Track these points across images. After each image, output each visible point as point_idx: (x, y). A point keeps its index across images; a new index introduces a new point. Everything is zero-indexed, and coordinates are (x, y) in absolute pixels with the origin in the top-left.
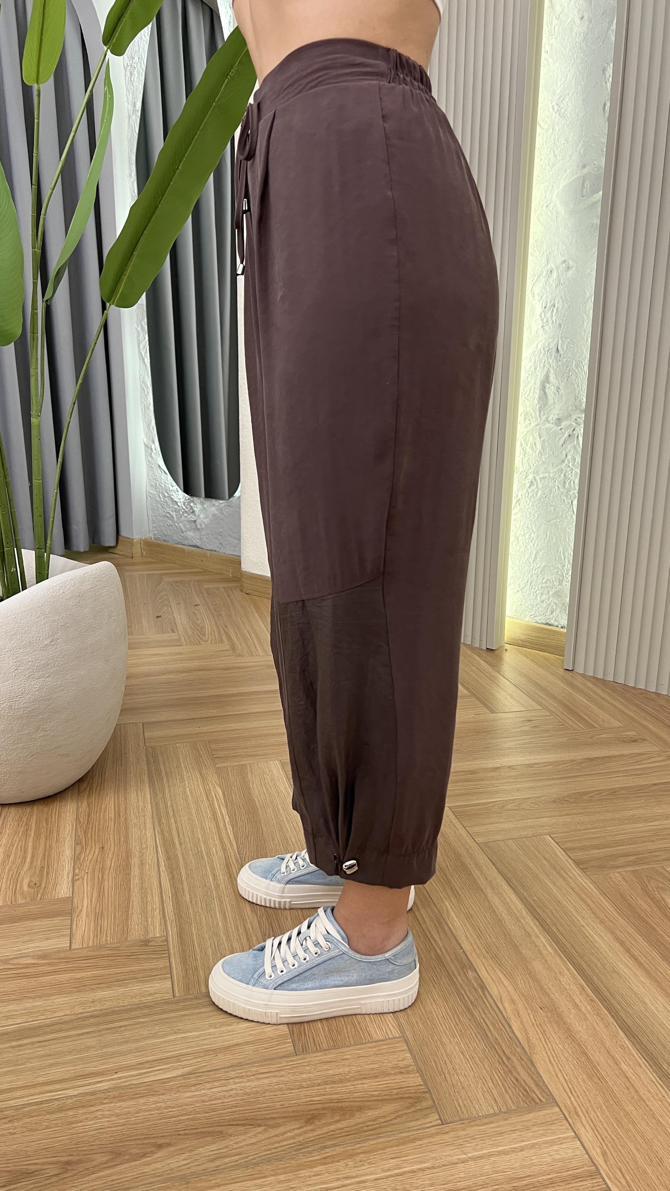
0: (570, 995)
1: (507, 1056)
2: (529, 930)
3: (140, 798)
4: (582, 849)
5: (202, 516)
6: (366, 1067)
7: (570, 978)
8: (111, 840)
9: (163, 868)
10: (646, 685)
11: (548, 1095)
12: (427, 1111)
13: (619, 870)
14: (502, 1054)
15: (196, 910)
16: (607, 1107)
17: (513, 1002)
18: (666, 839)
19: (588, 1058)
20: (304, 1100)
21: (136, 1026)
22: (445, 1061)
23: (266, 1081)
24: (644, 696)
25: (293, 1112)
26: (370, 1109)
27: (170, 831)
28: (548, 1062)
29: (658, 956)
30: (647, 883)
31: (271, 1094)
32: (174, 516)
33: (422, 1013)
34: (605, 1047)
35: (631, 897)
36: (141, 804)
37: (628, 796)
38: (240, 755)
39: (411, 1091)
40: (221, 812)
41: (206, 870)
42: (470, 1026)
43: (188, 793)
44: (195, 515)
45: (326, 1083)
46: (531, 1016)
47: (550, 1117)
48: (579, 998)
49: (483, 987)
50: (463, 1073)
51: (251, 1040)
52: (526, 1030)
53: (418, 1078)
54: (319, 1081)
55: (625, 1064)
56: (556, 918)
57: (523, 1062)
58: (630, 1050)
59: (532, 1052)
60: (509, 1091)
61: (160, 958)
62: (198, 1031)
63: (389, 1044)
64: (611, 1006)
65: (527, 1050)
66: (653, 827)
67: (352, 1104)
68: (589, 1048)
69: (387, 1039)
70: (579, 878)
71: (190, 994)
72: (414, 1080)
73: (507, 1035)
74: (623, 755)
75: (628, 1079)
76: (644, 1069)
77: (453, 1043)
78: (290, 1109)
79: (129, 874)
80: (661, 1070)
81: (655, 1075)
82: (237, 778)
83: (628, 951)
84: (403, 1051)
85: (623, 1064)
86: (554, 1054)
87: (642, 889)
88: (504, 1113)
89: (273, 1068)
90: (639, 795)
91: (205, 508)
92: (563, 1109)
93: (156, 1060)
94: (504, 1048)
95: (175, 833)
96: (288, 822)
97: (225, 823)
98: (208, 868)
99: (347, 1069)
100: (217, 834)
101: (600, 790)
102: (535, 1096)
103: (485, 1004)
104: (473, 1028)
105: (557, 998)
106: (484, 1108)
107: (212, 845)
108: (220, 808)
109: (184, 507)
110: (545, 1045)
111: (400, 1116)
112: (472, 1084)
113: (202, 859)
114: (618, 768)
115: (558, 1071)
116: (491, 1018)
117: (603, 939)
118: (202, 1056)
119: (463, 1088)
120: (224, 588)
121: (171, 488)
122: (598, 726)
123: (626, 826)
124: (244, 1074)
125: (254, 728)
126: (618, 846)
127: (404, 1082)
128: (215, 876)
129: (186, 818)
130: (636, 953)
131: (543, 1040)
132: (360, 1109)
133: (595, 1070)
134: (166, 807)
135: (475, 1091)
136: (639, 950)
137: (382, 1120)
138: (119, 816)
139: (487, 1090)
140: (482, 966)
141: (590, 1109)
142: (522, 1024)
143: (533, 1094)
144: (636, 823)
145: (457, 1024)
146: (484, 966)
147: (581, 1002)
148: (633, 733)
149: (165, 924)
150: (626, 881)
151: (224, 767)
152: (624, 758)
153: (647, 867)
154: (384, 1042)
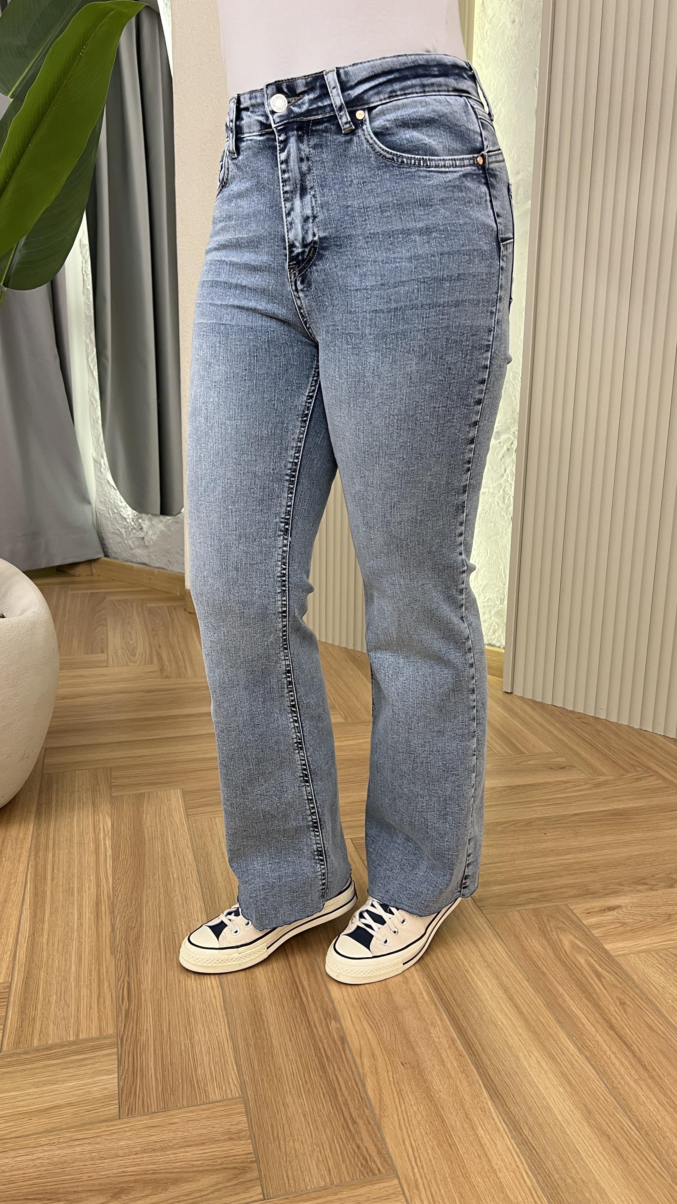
0: (437, 1048)
1: (353, 1119)
3: (22, 832)
5: (150, 533)
6: (194, 1132)
7: (442, 1029)
9: (27, 905)
10: (585, 709)
11: (389, 1166)
12: (249, 1185)
13: (520, 908)
14: (348, 1117)
15: (51, 952)
16: (452, 1178)
17: (373, 1057)
18: (576, 874)
19: (443, 1121)
20: (115, 1171)
22: (284, 1126)
23: (78, 1149)
24: (582, 720)
25: (100, 1184)
26: (187, 1181)
27: (45, 865)
28: (397, 1127)
29: (542, 1004)
30: (546, 922)
31: (80, 1164)
32: (124, 533)
33: (271, 1070)
34: (464, 1109)
35: (526, 938)
36: (21, 835)
37: (544, 827)
38: (140, 783)
39: (238, 1161)
40: (105, 844)
41: (73, 908)
42: (320, 1085)
44: (143, 531)
45: (144, 1151)
46: (390, 1072)
47: (387, 1191)
48: (448, 1053)
49: (343, 1040)
50: (300, 1138)
51: (73, 1102)
52: (380, 1090)
53: (249, 1144)
54: (138, 1149)
55: (482, 1129)
57: (370, 1126)
58: (490, 1113)
59: (382, 1114)
60: (347, 1160)
62: (16, 1091)
63: (226, 1105)
64: (480, 1061)
65: (377, 1112)
66: (564, 861)
67: (168, 1175)
68: (446, 1109)
69: (224, 1100)
71: (20, 1048)
72: (244, 1147)
73: (359, 1095)
74: (547, 783)
75: (482, 1146)
76: (502, 1134)
77: (297, 1105)
78: (97, 1182)
80: (521, 1135)
81: (513, 1142)
82: (132, 809)
83: (511, 998)
84: (239, 1113)
85: (479, 1128)
86: (406, 1116)
87: (540, 929)
88: (337, 1186)
89: (91, 1133)
90: (556, 826)
91: (153, 525)
92: (403, 1181)
94: (352, 1110)
95: (49, 867)
96: (175, 855)
97: (106, 856)
98: (76, 905)
99: (172, 1135)
100: (95, 869)
101: (515, 821)
102: (374, 1166)
103: (342, 1058)
104: (323, 1087)
105: (422, 1053)
106: (315, 1181)
107: (86, 881)
108: (104, 840)
109: (133, 524)
110: (399, 1108)
111: (218, 1190)
112: (307, 1153)
113: (72, 896)
114: (538, 797)
115: (406, 1137)
116: (345, 1075)
117: (487, 985)
119: (297, 1156)
120: (168, 607)
121: (120, 504)
122: (526, 752)
125: (163, 754)
126: (522, 882)
127: (232, 1149)
128: (80, 914)
129: (66, 851)
130: (519, 1001)
131: (397, 1100)
132: (175, 1182)
133: (447, 1136)
134: (47, 839)
135: (309, 1160)
137: (198, 1195)
139: (323, 1161)
140: (349, 1016)
141: (433, 1181)
142: (378, 1082)
143: (373, 1163)
144: (547, 856)
145: (306, 1083)
146: (350, 1015)
147: (448, 1057)
148: (563, 759)
149: (13, 968)
150: (524, 920)
151: (120, 796)
152: (548, 786)
153: (549, 905)
154: (221, 1104)
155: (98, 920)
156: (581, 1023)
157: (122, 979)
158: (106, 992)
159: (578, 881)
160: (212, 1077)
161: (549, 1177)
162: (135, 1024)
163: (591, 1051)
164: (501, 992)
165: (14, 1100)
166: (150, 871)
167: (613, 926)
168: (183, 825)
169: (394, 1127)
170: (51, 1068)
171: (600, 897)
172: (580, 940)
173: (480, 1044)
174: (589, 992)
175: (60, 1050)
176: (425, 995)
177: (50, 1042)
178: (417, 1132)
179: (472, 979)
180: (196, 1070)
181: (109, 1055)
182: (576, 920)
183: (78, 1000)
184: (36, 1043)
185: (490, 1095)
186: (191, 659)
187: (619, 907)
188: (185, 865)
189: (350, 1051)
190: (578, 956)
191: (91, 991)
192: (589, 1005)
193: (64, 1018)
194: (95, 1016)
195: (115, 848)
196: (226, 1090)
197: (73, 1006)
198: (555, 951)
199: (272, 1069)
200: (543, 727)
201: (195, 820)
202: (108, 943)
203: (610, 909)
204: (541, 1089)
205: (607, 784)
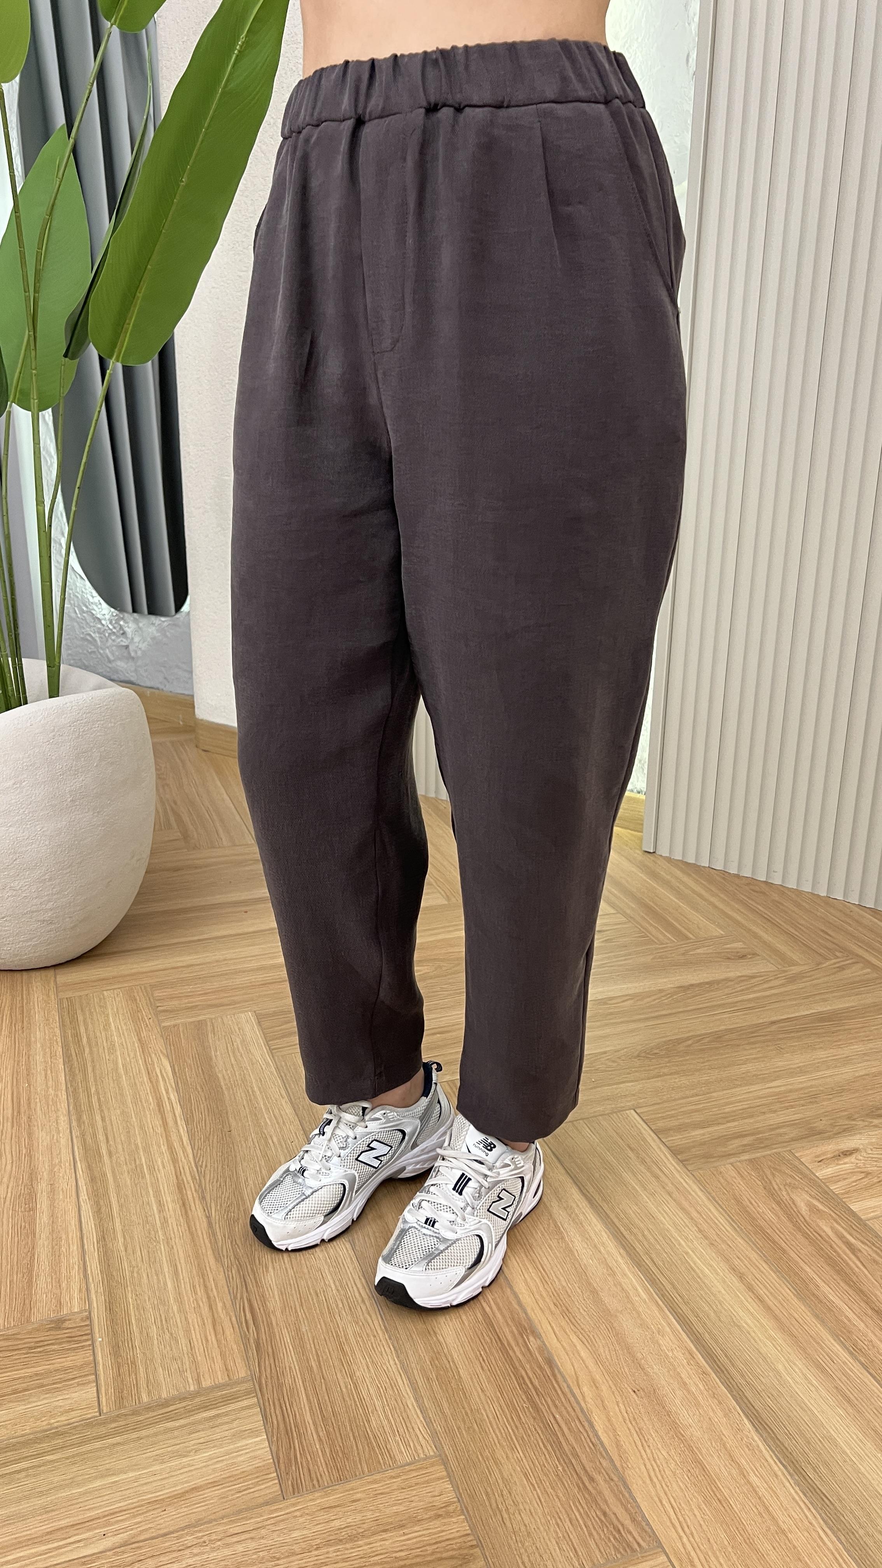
0: (673, 1366)
1: (589, 1475)
2: (612, 1263)
3: (50, 1083)
4: (680, 1128)
5: (137, 640)
6: (388, 1511)
7: (672, 1338)
8: (7, 1154)
9: (84, 1196)
10: (753, 872)
11: (650, 1537)
13: (732, 1160)
14: (582, 1473)
15: (134, 1263)
16: (733, 1547)
17: (594, 1383)
18: (792, 1107)
19: (704, 1468)
21: (42, 1468)
22: (502, 1491)
23: (240, 1548)
24: (751, 887)
27: (94, 1135)
28: (648, 1481)
29: (791, 1294)
30: (770, 1177)
32: (98, 639)
33: (466, 1413)
34: (726, 1448)
35: (751, 1203)
36: (51, 1091)
37: (736, 1042)
38: (197, 1006)
39: (454, 1546)
40: (169, 1099)
41: (148, 1196)
42: (535, 1429)
43: (121, 1071)
44: (126, 638)
45: (328, 1543)
46: (620, 1405)
48: (687, 1371)
49: (550, 1362)
50: (527, 1508)
51: (215, 1480)
52: (615, 1430)
53: (462, 1522)
54: (319, 1541)
55: (755, 1475)
56: (649, 1243)
57: (612, 1483)
58: (761, 1451)
59: (624, 1465)
60: (595, 1533)
61: (77, 1348)
62: (134, 1470)
63: (420, 1468)
64: (731, 1380)
65: (618, 1464)
66: (774, 1090)
68: (704, 1451)
69: (416, 1462)
70: (677, 1175)
71: (125, 1407)
72: (458, 1527)
73: (588, 1440)
74: (727, 980)
75: (760, 1498)
76: (781, 1479)
77: (512, 1460)
79: (33, 1209)
80: (805, 1479)
81: (797, 1488)
82: (193, 1043)
83: (750, 1288)
84: (439, 1479)
85: (752, 1474)
86: (655, 1465)
87: (765, 1188)
89: (251, 1523)
90: (752, 1040)
91: (140, 628)
92: (672, 1557)
93: (73, 1526)
94: (584, 1461)
95: (101, 1137)
96: (267, 1109)
97: (175, 1116)
98: (151, 1193)
99: (359, 1517)
100: (164, 1135)
101: (700, 1036)
102: (631, 1539)
103: (556, 1391)
104: (540, 1432)
105: (656, 1374)
107: (157, 1155)
108: (167, 1093)
109: (111, 627)
110: (643, 1452)
112: (542, 1529)
113: (143, 1178)
114: (723, 999)
115: (662, 1495)
116: (565, 1413)
117: (715, 1270)
118: (143, 1513)
119: (529, 1533)
120: (172, 743)
121: (91, 599)
122: (691, 936)
123: (737, 1089)
124: (205, 1538)
125: (217, 961)
126: (728, 1122)
127: (443, 1531)
128: (160, 1204)
129: (118, 1111)
130: (761, 1292)
131: (639, 1443)
133: (714, 1488)
134: (89, 1096)
135: (546, 1538)
136: (765, 1286)
138: (19, 1112)
139: (564, 1536)
140: (549, 1328)
141: (710, 1554)
142: (609, 1420)
143: (628, 1535)
144: (751, 1084)
145: (516, 1427)
146: (552, 1327)
147: (690, 1377)
148: (739, 945)
149: (88, 1290)
150: (742, 1177)
151: (174, 1026)
152: (730, 983)
153: (769, 1152)
154: (412, 1467)
155: (186, 1212)
156: (847, 1317)
157: (239, 1295)
158: (222, 1316)
159: (796, 1117)
160: (393, 1431)
161: (853, 1533)
162: (272, 1361)
163: (865, 1355)
164: (735, 1280)
165: (136, 1484)
166: (239, 1135)
167: (855, 1178)
168: (267, 1064)
169: (644, 1482)
170: (176, 1433)
171: (829, 1138)
172: (819, 1200)
173: (726, 1356)
174: (846, 1273)
175: (179, 1406)
176: (640, 1290)
177: (164, 1395)
178: (674, 1485)
179: (695, 1264)
180: (368, 1422)
181: (248, 1407)
182: (808, 1172)
183: (187, 1331)
184: (145, 1398)
185: (754, 1426)
186: (222, 821)
187: (856, 1150)
188: (283, 1122)
189: (563, 1377)
190: (821, 1224)
191: (201, 1316)
192: (851, 1292)
193: (174, 1359)
194: (216, 1353)
195: (185, 1103)
196: (414, 1445)
197: (183, 1341)
198: (790, 1218)
199: (469, 1412)
200: (706, 900)
201: (282, 1056)
202: (208, 1245)
203: (847, 1153)
204: (816, 1412)
205: (804, 977)
